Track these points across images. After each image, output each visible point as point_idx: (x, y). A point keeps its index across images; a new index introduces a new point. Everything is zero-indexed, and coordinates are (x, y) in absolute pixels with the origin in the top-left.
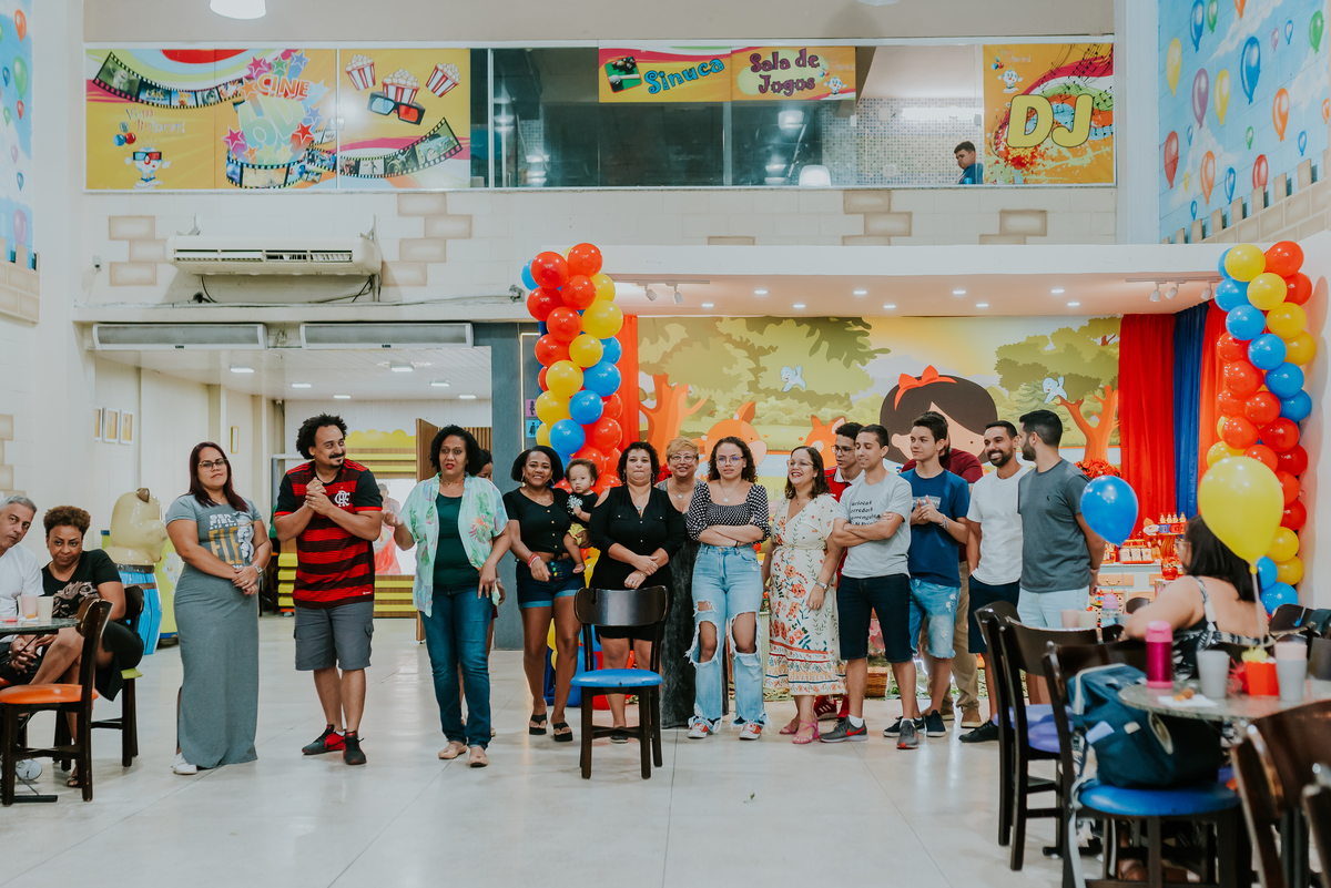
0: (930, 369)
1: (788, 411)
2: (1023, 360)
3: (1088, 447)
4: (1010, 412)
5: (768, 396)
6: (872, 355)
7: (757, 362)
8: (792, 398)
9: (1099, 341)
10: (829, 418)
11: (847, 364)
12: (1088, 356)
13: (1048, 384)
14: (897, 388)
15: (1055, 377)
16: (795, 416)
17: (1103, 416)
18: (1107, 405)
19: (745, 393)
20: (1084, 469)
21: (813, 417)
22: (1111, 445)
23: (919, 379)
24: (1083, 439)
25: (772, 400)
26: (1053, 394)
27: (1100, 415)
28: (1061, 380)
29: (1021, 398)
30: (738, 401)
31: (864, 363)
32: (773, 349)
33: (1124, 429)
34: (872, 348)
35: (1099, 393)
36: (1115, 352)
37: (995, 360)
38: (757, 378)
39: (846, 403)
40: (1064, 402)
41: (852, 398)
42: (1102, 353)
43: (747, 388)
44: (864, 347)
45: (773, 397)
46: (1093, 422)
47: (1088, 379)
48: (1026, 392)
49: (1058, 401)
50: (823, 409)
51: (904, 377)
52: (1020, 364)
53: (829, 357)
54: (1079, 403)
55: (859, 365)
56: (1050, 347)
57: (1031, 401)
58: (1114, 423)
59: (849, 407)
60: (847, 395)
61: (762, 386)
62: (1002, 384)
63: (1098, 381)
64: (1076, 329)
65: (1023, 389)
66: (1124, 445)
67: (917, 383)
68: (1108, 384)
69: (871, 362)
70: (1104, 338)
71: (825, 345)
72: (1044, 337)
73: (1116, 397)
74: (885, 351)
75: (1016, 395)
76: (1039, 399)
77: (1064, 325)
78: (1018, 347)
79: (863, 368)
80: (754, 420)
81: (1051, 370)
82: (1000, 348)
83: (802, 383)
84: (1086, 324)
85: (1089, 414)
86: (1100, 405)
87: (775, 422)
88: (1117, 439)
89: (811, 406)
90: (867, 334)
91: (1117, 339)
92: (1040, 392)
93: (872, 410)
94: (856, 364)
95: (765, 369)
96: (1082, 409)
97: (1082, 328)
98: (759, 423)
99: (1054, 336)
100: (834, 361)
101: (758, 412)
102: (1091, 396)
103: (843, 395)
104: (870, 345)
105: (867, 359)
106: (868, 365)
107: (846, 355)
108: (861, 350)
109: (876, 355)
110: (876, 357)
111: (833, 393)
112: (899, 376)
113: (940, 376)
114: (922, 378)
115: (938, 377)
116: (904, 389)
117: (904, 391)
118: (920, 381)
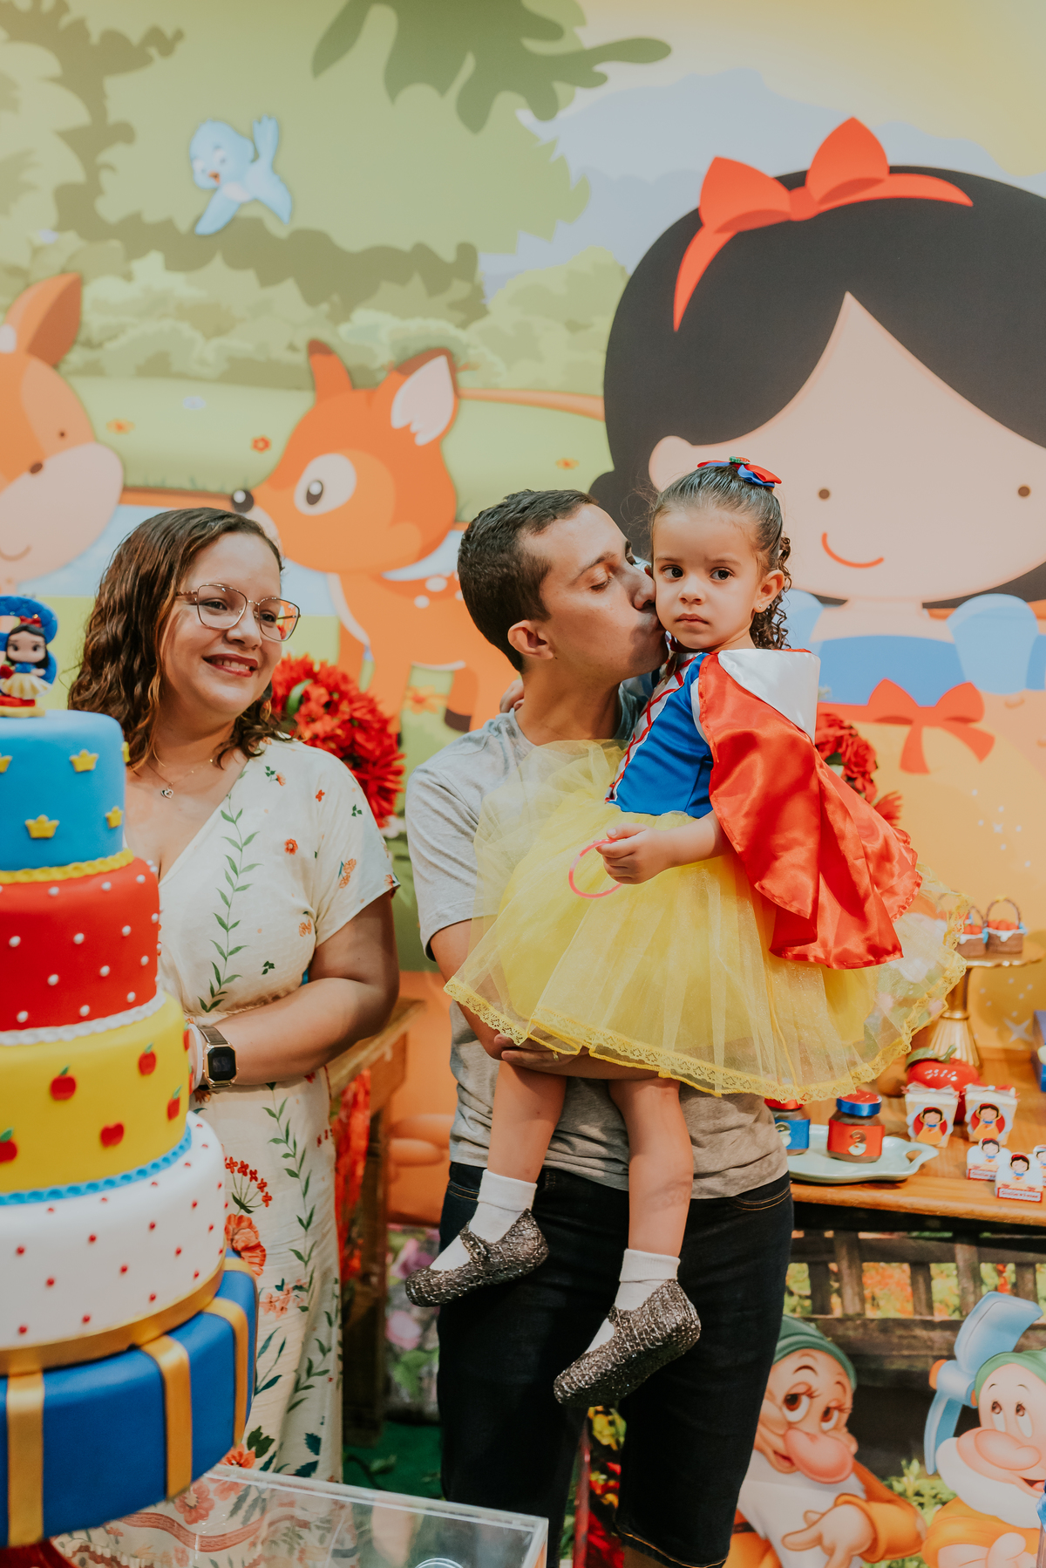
0: (849, 137)
1: (214, 322)
5: (135, 251)
6: (584, 66)
7: (94, 99)
8: (235, 262)
10: (384, 356)
11: (474, 113)
14: (690, 225)
16: (240, 343)
19: (44, 237)
21: (318, 348)
23: (793, 182)
25: (151, 269)
30: (15, 271)
31: (546, 108)
32: (163, 42)
34: (589, 36)
38: (93, 171)
39: (460, 289)
41: (488, 265)
43: (51, 214)
44: (552, 31)
45: (155, 259)
50: (363, 316)
51: (724, 173)
53: (397, 78)
55: (526, 116)
59: (473, 309)
60: (467, 253)
61: (111, 208)
67: (784, 205)
69: (579, 102)
71: (382, 26)
74: (646, 50)
79: (544, 129)
80: (76, 357)
83: (275, 196)
87: (157, 367)
89: (312, 297)
93: (573, 326)
94: (513, 110)
95: (125, 133)
98: (93, 370)
100: (419, 95)
101: (93, 319)
103: (448, 254)
104: (581, 20)
105: (560, 88)
106: (562, 115)
107: (469, 65)
108: (535, 46)
109: (601, 68)
110: (602, 79)
111: (405, 244)
112: (703, 167)
113: (895, 170)
114: (811, 181)
115: (884, 174)
116: (721, 230)
117: (724, 238)
118: (798, 192)
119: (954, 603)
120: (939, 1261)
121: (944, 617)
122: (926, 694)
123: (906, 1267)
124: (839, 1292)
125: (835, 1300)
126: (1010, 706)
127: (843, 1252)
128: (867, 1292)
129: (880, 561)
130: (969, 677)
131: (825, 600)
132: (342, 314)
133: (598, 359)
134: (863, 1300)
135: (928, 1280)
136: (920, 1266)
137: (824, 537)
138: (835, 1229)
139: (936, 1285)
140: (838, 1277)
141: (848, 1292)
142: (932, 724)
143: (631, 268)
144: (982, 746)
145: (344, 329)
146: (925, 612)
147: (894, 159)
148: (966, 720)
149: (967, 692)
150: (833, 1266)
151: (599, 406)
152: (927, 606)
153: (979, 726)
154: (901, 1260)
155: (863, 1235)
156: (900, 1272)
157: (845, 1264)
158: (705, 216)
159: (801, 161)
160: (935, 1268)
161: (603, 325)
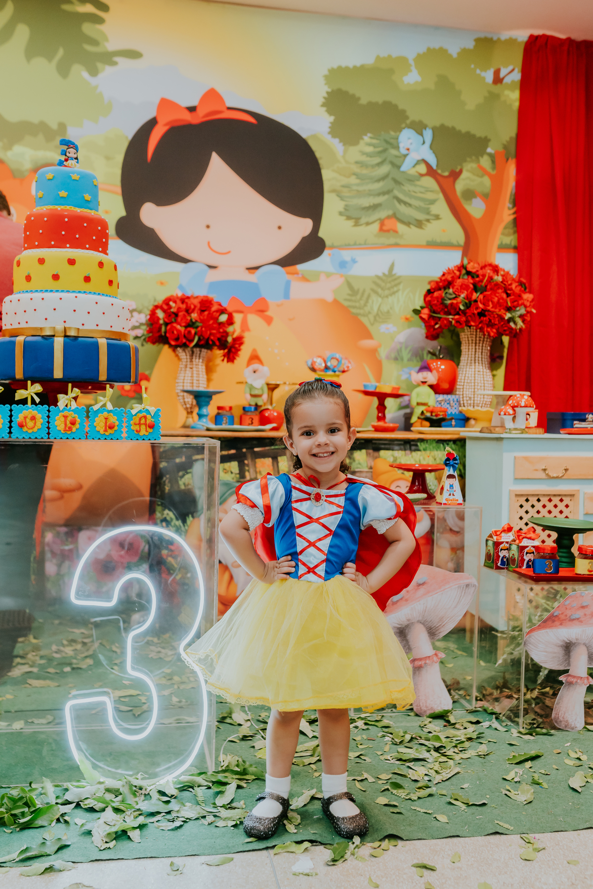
0: (212, 95)
2: (367, 95)
3: (467, 249)
4: (345, 181)
6: (109, 58)
9: (489, 76)
10: (27, 166)
11: (64, 70)
12: (472, 99)
13: (407, 139)
14: (152, 123)
15: (419, 127)
17: (491, 200)
18: (498, 181)
20: (469, 273)
22: (502, 248)
23: (192, 109)
24: (457, 234)
26: (414, 156)
27: (485, 197)
28: (428, 134)
29: (364, 158)
31: (94, 72)
33: (521, 224)
34: (111, 46)
35: (485, 162)
36: (514, 97)
37: (322, 90)
40: (431, 172)
42: (493, 98)
44: (95, 43)
46: (476, 209)
47: (469, 137)
48: (370, 149)
49: (423, 169)
50: (18, 149)
51: (165, 104)
52: (364, 101)
53: (30, 53)
54: (455, 175)
55: (85, 75)
56: (412, 78)
57: (379, 164)
58: (507, 214)
62: (335, 131)
63: (484, 142)
64: (454, 51)
65: (367, 143)
66: (522, 250)
67: (188, 117)
68: (501, 149)
69: (107, 72)
70: (497, 72)
71: (22, 32)
72: (403, 60)
73: (512, 170)
74: (133, 54)
75: (355, 153)
76: (392, 164)
77: (436, 42)
78: (360, 71)
79: (93, 81)
81: (414, 115)
82: (332, 71)
84: (470, 45)
85: (470, 194)
86: (487, 182)
88: (511, 239)
90: (101, 21)
91: (517, 76)
92: (393, 152)
93: (108, 158)
94: (80, 72)
96: (460, 186)
97: (464, 52)
99: (419, 58)
100: (40, 62)
102: (474, 165)
103: (54, 126)
104: (107, 40)
105: (99, 65)
106: (101, 76)
107: (61, 52)
108: (89, 48)
109: (116, 59)
110: (115, 63)
111: (36, 121)
112: (157, 101)
113: (229, 109)
114: (198, 110)
115: (225, 109)
116: (166, 125)
117: (166, 128)
118: (194, 114)
119: (257, 268)
120: (280, 456)
121: (254, 273)
122: (248, 302)
123: (270, 459)
124: (248, 471)
125: (247, 474)
126: (278, 306)
127: (249, 456)
128: (258, 470)
129: (229, 252)
130: (264, 295)
131: (210, 267)
132: (9, 147)
133: (118, 172)
134: (256, 473)
135: (278, 463)
136: (275, 458)
137: (209, 243)
138: (247, 449)
139: (280, 464)
140: (248, 465)
141: (252, 470)
142: (251, 313)
143: (130, 136)
144: (269, 320)
145: (9, 154)
146: (247, 271)
147: (229, 104)
148: (262, 311)
149: (263, 301)
150: (246, 462)
151: (119, 190)
152: (248, 269)
153: (268, 313)
154: (268, 457)
155: (256, 449)
156: (268, 461)
157: (250, 461)
158: (159, 119)
159: (194, 102)
160: (279, 459)
161: (120, 158)
